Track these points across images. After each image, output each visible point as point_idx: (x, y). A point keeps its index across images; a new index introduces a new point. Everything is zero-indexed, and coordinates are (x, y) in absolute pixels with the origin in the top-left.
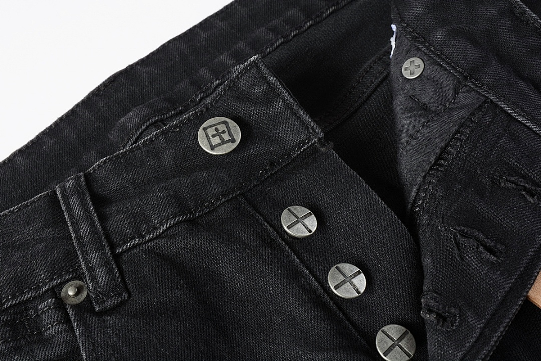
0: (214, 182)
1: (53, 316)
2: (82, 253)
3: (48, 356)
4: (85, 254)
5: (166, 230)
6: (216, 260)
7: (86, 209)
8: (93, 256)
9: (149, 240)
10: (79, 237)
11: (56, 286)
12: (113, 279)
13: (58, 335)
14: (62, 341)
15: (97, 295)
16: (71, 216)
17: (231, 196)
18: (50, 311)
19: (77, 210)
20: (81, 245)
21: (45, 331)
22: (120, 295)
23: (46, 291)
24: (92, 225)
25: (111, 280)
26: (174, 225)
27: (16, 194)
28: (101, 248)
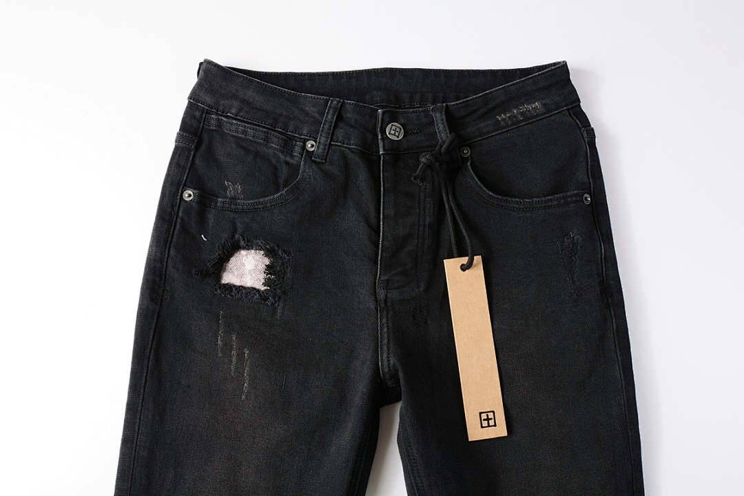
3: (290, 161)
4: (321, 136)
5: (353, 148)
7: (333, 118)
8: (323, 139)
9: (345, 147)
11: (307, 139)
12: (324, 152)
13: (296, 157)
14: (296, 160)
15: (316, 154)
16: (327, 117)
18: (299, 147)
19: (330, 116)
20: (322, 131)
22: (323, 160)
23: (303, 138)
24: (331, 126)
28: (328, 137)
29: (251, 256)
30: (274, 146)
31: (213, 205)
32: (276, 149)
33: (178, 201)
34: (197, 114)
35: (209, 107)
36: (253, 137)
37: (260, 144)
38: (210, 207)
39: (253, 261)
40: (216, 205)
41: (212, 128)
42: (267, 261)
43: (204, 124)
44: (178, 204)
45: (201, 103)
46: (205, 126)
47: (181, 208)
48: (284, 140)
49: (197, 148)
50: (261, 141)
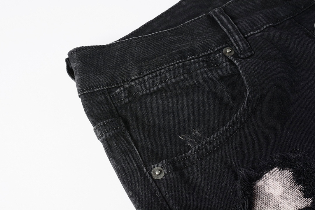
0: (281, 12)
1: (223, 59)
2: (231, 36)
3: (224, 74)
4: (232, 36)
5: (265, 29)
6: (287, 42)
7: (228, 20)
8: (236, 37)
9: (258, 33)
10: (228, 30)
11: (221, 49)
12: (247, 46)
13: (226, 66)
14: (228, 68)
15: (241, 51)
16: (222, 23)
17: (288, 18)
18: (222, 57)
19: (224, 20)
20: (230, 33)
21: (220, 64)
22: (251, 52)
23: (216, 51)
24: (232, 25)
25: (246, 46)
26: (268, 27)
27: (186, 17)
28: (239, 34)
29: (271, 180)
30: (199, 71)
31: (188, 163)
32: (203, 73)
33: (154, 185)
34: (101, 98)
35: (107, 85)
36: (174, 78)
37: (184, 80)
38: (187, 168)
39: (276, 183)
40: (190, 160)
41: (124, 102)
42: (288, 173)
43: (114, 104)
44: (156, 188)
45: (97, 87)
46: (116, 105)
47: (163, 189)
48: (203, 61)
49: (128, 127)
50: (185, 76)
